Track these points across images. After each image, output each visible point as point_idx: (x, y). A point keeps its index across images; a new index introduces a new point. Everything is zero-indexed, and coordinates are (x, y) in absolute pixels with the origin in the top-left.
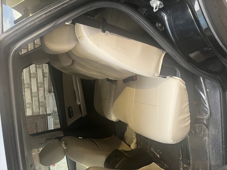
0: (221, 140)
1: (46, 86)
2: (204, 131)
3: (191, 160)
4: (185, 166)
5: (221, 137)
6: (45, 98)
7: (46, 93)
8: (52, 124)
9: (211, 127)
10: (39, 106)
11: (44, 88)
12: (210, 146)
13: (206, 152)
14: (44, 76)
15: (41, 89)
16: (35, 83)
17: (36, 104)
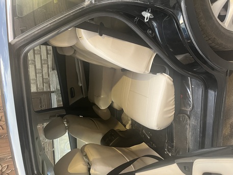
0: (199, 130)
1: (50, 63)
2: (187, 121)
3: (174, 144)
4: (169, 147)
5: (199, 127)
6: (49, 75)
7: (49, 70)
8: (56, 101)
9: (192, 118)
10: (43, 82)
11: (48, 65)
12: (190, 133)
13: (187, 138)
14: (47, 54)
15: (45, 66)
16: (39, 59)
17: (40, 80)
